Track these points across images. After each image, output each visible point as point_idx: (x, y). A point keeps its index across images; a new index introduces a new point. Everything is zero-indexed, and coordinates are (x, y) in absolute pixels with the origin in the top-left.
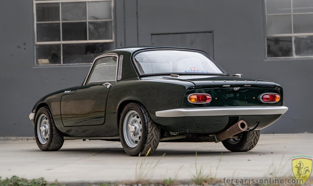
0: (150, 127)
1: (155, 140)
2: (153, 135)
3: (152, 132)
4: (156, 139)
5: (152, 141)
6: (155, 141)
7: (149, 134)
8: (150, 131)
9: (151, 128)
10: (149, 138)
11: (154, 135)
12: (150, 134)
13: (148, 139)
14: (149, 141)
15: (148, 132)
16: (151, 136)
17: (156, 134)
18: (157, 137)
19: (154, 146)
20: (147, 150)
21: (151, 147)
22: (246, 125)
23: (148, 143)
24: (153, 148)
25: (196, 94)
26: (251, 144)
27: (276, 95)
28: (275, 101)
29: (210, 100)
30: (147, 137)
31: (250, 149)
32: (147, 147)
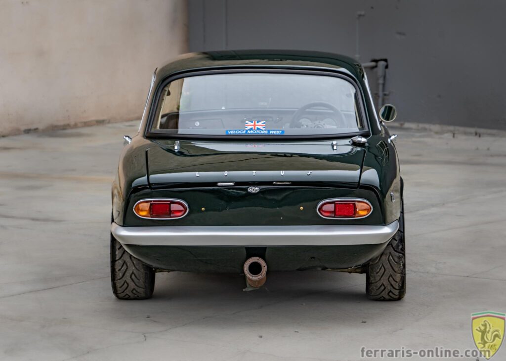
1: (133, 273)
2: (126, 265)
4: (135, 272)
5: (128, 274)
6: (135, 275)
7: (117, 262)
8: (120, 256)
10: (119, 270)
11: (128, 264)
12: (119, 261)
13: (117, 270)
14: (121, 275)
15: (116, 258)
16: (122, 266)
17: (135, 262)
18: (136, 268)
19: (136, 285)
20: (125, 291)
21: (130, 286)
22: (263, 267)
23: (120, 279)
24: (135, 287)
25: (151, 201)
26: (384, 289)
27: (356, 203)
28: (356, 215)
29: (183, 212)
30: (116, 267)
31: (391, 296)
32: (121, 285)
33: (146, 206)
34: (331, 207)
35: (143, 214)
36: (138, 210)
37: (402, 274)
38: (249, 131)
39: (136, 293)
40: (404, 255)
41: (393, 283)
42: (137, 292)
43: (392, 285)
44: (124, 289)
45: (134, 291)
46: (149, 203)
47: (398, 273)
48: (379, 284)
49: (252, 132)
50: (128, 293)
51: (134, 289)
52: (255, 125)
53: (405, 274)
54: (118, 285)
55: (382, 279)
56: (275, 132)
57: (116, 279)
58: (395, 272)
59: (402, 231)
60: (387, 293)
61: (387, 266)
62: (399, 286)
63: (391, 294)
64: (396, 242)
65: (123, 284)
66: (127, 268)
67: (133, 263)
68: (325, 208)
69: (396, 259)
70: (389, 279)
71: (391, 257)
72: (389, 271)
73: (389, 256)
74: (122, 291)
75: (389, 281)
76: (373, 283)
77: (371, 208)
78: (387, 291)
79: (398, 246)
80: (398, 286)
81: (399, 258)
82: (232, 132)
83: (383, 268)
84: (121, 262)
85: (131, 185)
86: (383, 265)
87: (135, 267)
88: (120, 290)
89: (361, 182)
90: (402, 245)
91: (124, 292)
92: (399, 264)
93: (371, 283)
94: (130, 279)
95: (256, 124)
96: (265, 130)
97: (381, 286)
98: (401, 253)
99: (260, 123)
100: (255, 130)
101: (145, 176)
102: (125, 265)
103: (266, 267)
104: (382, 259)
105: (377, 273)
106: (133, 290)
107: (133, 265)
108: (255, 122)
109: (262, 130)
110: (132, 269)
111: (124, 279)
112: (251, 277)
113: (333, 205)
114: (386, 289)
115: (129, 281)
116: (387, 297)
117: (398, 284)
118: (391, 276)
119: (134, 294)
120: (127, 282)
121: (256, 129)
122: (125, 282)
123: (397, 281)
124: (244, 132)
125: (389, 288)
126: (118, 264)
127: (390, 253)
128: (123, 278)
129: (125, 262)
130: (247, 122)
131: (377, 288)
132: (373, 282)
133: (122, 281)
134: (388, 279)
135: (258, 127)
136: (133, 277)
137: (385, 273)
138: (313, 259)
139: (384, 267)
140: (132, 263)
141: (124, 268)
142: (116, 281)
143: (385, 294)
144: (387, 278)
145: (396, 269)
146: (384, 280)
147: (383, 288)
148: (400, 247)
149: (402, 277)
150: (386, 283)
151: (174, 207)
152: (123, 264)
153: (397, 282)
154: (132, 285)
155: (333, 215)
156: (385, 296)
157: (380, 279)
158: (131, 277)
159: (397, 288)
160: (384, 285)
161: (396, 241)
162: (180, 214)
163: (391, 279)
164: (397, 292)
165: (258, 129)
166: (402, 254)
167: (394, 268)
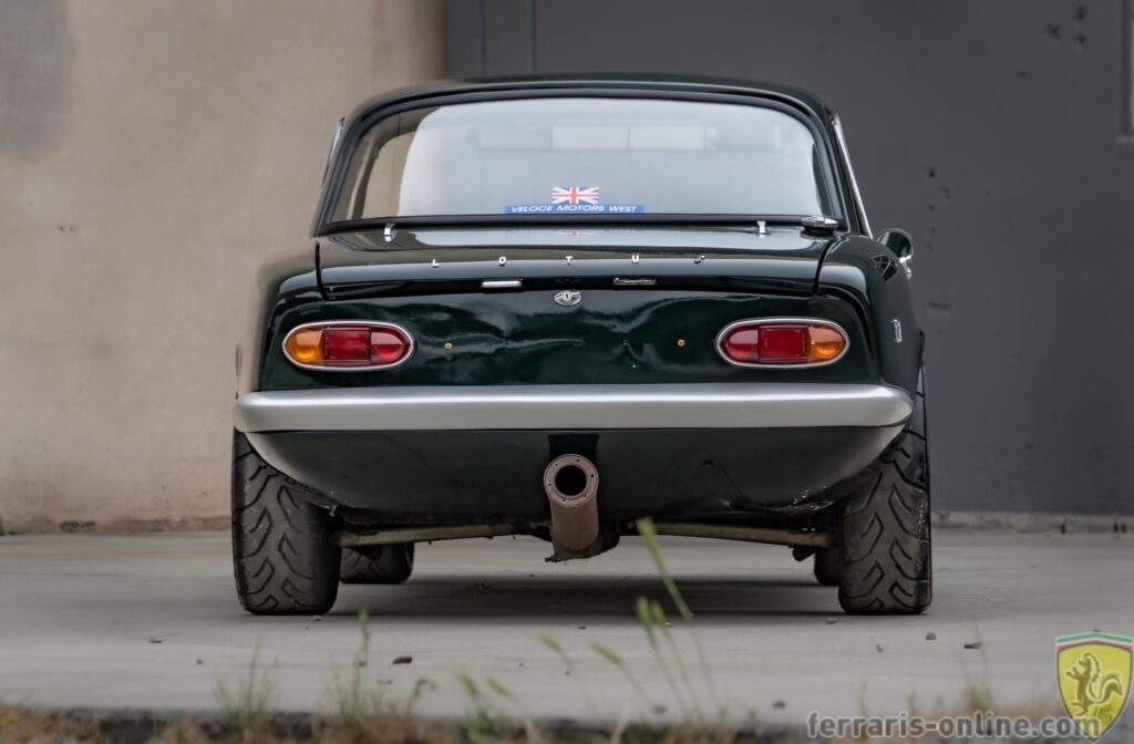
0: (252, 479)
1: (284, 538)
2: (269, 517)
3: (264, 500)
4: (289, 535)
5: (273, 541)
6: (289, 542)
7: (247, 512)
8: (254, 497)
9: (256, 480)
10: (252, 531)
11: (274, 515)
12: (252, 508)
13: (246, 531)
14: (256, 543)
15: (244, 501)
16: (260, 521)
17: (289, 511)
18: (292, 526)
19: (292, 569)
20: (266, 588)
21: (276, 573)
22: (588, 477)
23: (254, 554)
24: (291, 576)
25: (326, 326)
26: (882, 577)
27: (811, 329)
28: (810, 358)
29: (400, 352)
30: (244, 525)
31: (898, 600)
32: (256, 571)
33: (314, 338)
34: (751, 337)
35: (306, 359)
36: (295, 347)
37: (923, 538)
38: (560, 207)
39: (291, 592)
40: (927, 490)
41: (902, 560)
42: (294, 588)
43: (898, 566)
44: (265, 580)
45: (288, 588)
46: (320, 333)
47: (913, 535)
48: (868, 564)
49: (566, 207)
50: (272, 593)
51: (287, 580)
52: (574, 195)
53: (930, 540)
54: (250, 570)
55: (875, 550)
56: (621, 209)
57: (245, 554)
58: (906, 531)
59: (922, 434)
60: (888, 587)
61: (888, 517)
62: (916, 571)
63: (896, 591)
64: (908, 461)
65: (262, 568)
66: (270, 526)
67: (286, 513)
68: (735, 339)
69: (909, 502)
70: (893, 552)
71: (895, 495)
72: (892, 530)
73: (892, 493)
74: (259, 587)
75: (891, 555)
76: (855, 562)
77: (844, 342)
78: (886, 583)
79: (912, 469)
80: (913, 569)
81: (916, 498)
82: (520, 210)
83: (877, 522)
84: (256, 511)
85: (278, 290)
86: (876, 515)
87: (289, 522)
88: (254, 585)
89: (821, 278)
90: (922, 467)
91: (263, 588)
92: (917, 513)
93: (851, 563)
94: (277, 553)
95: (578, 192)
96: (598, 205)
97: (872, 570)
98: (920, 487)
99: (586, 192)
100: (574, 203)
101: (311, 271)
102: (265, 518)
103: (596, 477)
104: (874, 500)
105: (863, 535)
106: (284, 585)
107: (284, 518)
108: (574, 191)
109: (592, 205)
110: (282, 527)
111: (264, 553)
112: (560, 501)
113: (755, 332)
114: (885, 578)
115: (275, 557)
116: (889, 602)
117: (912, 564)
118: (896, 542)
119: (288, 594)
120: (270, 563)
121: (577, 202)
122: (267, 561)
123: (912, 555)
124: (549, 209)
125: (892, 574)
126: (251, 515)
127: (894, 485)
128: (261, 553)
129: (265, 512)
130: (557, 189)
131: (865, 575)
132: (854, 558)
133: (259, 560)
134: (890, 550)
135: (582, 198)
136: (285, 546)
137: (883, 535)
138: (709, 466)
139: (879, 519)
140: (282, 514)
141: (264, 525)
142: (243, 560)
143: (881, 593)
144: (888, 547)
145: (909, 525)
146: (881, 555)
147: (877, 574)
148: (918, 472)
149: (922, 545)
150: (885, 562)
151: (379, 339)
152: (262, 516)
153: (910, 558)
154: (283, 571)
155: (756, 357)
156: (882, 599)
157: (871, 551)
158: (280, 548)
159: (911, 574)
160: (880, 568)
161: (908, 456)
162: (394, 355)
163: (896, 550)
164: (910, 586)
165: (582, 203)
166: (924, 489)
167: (905, 523)
